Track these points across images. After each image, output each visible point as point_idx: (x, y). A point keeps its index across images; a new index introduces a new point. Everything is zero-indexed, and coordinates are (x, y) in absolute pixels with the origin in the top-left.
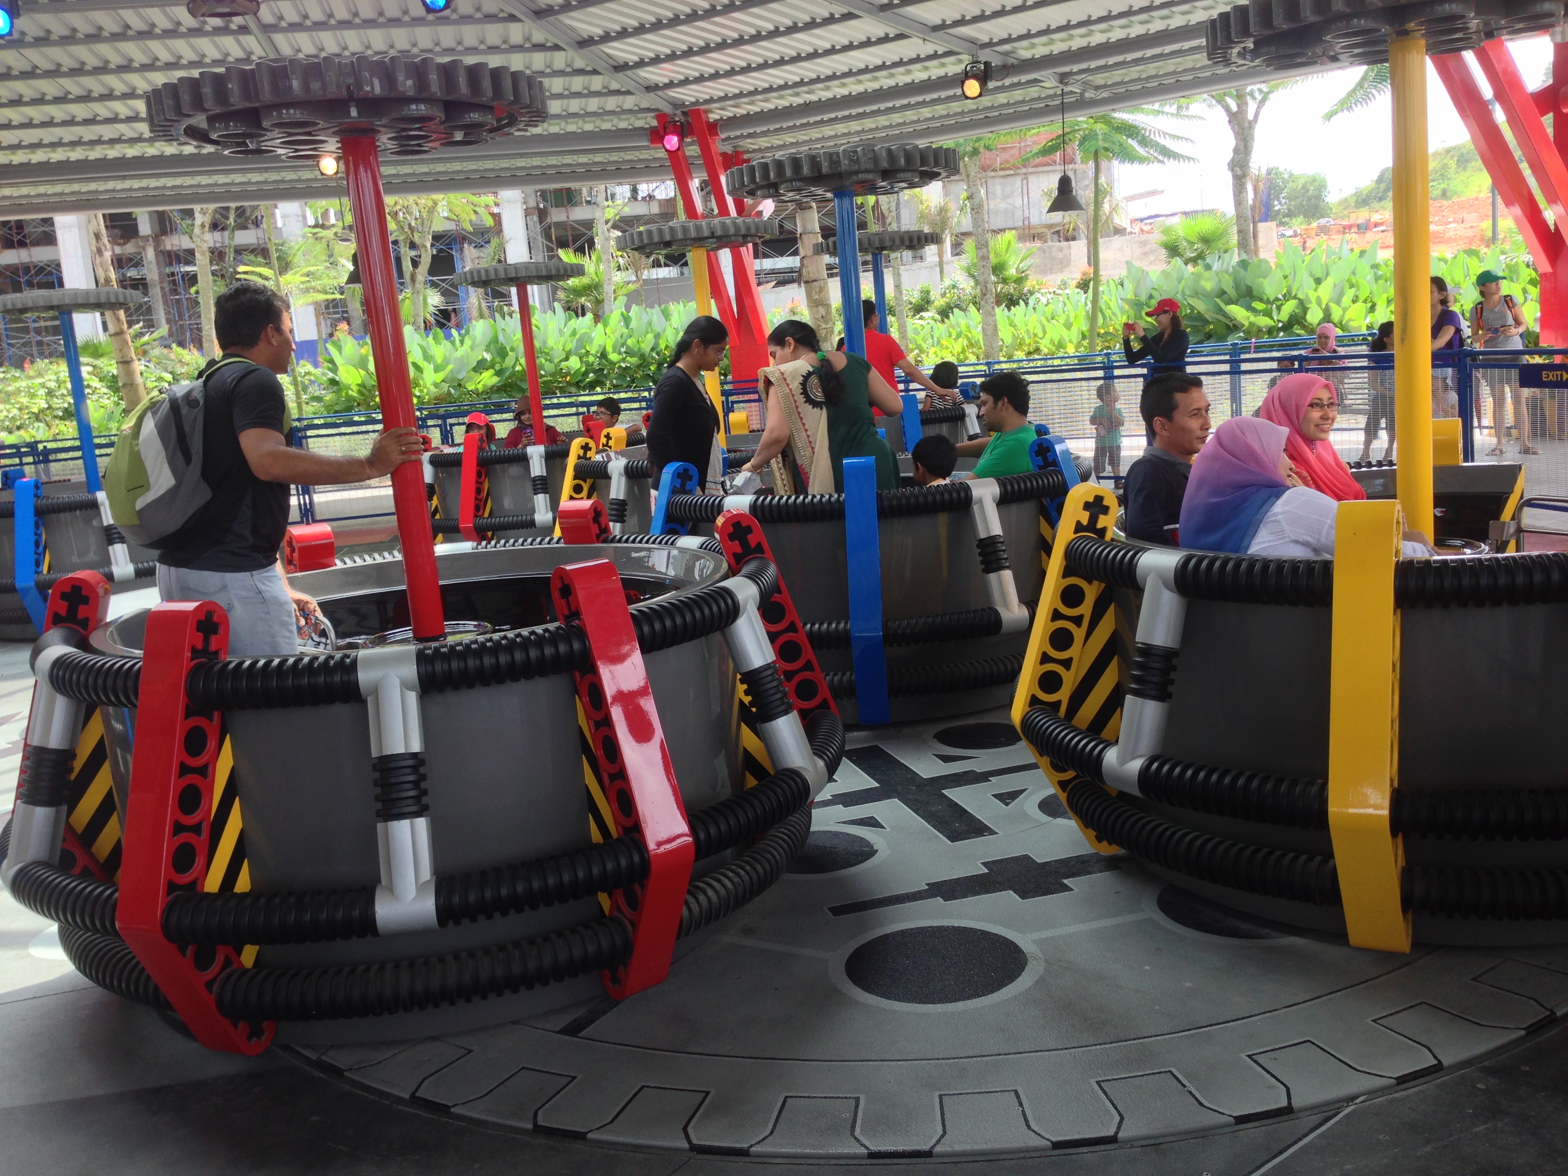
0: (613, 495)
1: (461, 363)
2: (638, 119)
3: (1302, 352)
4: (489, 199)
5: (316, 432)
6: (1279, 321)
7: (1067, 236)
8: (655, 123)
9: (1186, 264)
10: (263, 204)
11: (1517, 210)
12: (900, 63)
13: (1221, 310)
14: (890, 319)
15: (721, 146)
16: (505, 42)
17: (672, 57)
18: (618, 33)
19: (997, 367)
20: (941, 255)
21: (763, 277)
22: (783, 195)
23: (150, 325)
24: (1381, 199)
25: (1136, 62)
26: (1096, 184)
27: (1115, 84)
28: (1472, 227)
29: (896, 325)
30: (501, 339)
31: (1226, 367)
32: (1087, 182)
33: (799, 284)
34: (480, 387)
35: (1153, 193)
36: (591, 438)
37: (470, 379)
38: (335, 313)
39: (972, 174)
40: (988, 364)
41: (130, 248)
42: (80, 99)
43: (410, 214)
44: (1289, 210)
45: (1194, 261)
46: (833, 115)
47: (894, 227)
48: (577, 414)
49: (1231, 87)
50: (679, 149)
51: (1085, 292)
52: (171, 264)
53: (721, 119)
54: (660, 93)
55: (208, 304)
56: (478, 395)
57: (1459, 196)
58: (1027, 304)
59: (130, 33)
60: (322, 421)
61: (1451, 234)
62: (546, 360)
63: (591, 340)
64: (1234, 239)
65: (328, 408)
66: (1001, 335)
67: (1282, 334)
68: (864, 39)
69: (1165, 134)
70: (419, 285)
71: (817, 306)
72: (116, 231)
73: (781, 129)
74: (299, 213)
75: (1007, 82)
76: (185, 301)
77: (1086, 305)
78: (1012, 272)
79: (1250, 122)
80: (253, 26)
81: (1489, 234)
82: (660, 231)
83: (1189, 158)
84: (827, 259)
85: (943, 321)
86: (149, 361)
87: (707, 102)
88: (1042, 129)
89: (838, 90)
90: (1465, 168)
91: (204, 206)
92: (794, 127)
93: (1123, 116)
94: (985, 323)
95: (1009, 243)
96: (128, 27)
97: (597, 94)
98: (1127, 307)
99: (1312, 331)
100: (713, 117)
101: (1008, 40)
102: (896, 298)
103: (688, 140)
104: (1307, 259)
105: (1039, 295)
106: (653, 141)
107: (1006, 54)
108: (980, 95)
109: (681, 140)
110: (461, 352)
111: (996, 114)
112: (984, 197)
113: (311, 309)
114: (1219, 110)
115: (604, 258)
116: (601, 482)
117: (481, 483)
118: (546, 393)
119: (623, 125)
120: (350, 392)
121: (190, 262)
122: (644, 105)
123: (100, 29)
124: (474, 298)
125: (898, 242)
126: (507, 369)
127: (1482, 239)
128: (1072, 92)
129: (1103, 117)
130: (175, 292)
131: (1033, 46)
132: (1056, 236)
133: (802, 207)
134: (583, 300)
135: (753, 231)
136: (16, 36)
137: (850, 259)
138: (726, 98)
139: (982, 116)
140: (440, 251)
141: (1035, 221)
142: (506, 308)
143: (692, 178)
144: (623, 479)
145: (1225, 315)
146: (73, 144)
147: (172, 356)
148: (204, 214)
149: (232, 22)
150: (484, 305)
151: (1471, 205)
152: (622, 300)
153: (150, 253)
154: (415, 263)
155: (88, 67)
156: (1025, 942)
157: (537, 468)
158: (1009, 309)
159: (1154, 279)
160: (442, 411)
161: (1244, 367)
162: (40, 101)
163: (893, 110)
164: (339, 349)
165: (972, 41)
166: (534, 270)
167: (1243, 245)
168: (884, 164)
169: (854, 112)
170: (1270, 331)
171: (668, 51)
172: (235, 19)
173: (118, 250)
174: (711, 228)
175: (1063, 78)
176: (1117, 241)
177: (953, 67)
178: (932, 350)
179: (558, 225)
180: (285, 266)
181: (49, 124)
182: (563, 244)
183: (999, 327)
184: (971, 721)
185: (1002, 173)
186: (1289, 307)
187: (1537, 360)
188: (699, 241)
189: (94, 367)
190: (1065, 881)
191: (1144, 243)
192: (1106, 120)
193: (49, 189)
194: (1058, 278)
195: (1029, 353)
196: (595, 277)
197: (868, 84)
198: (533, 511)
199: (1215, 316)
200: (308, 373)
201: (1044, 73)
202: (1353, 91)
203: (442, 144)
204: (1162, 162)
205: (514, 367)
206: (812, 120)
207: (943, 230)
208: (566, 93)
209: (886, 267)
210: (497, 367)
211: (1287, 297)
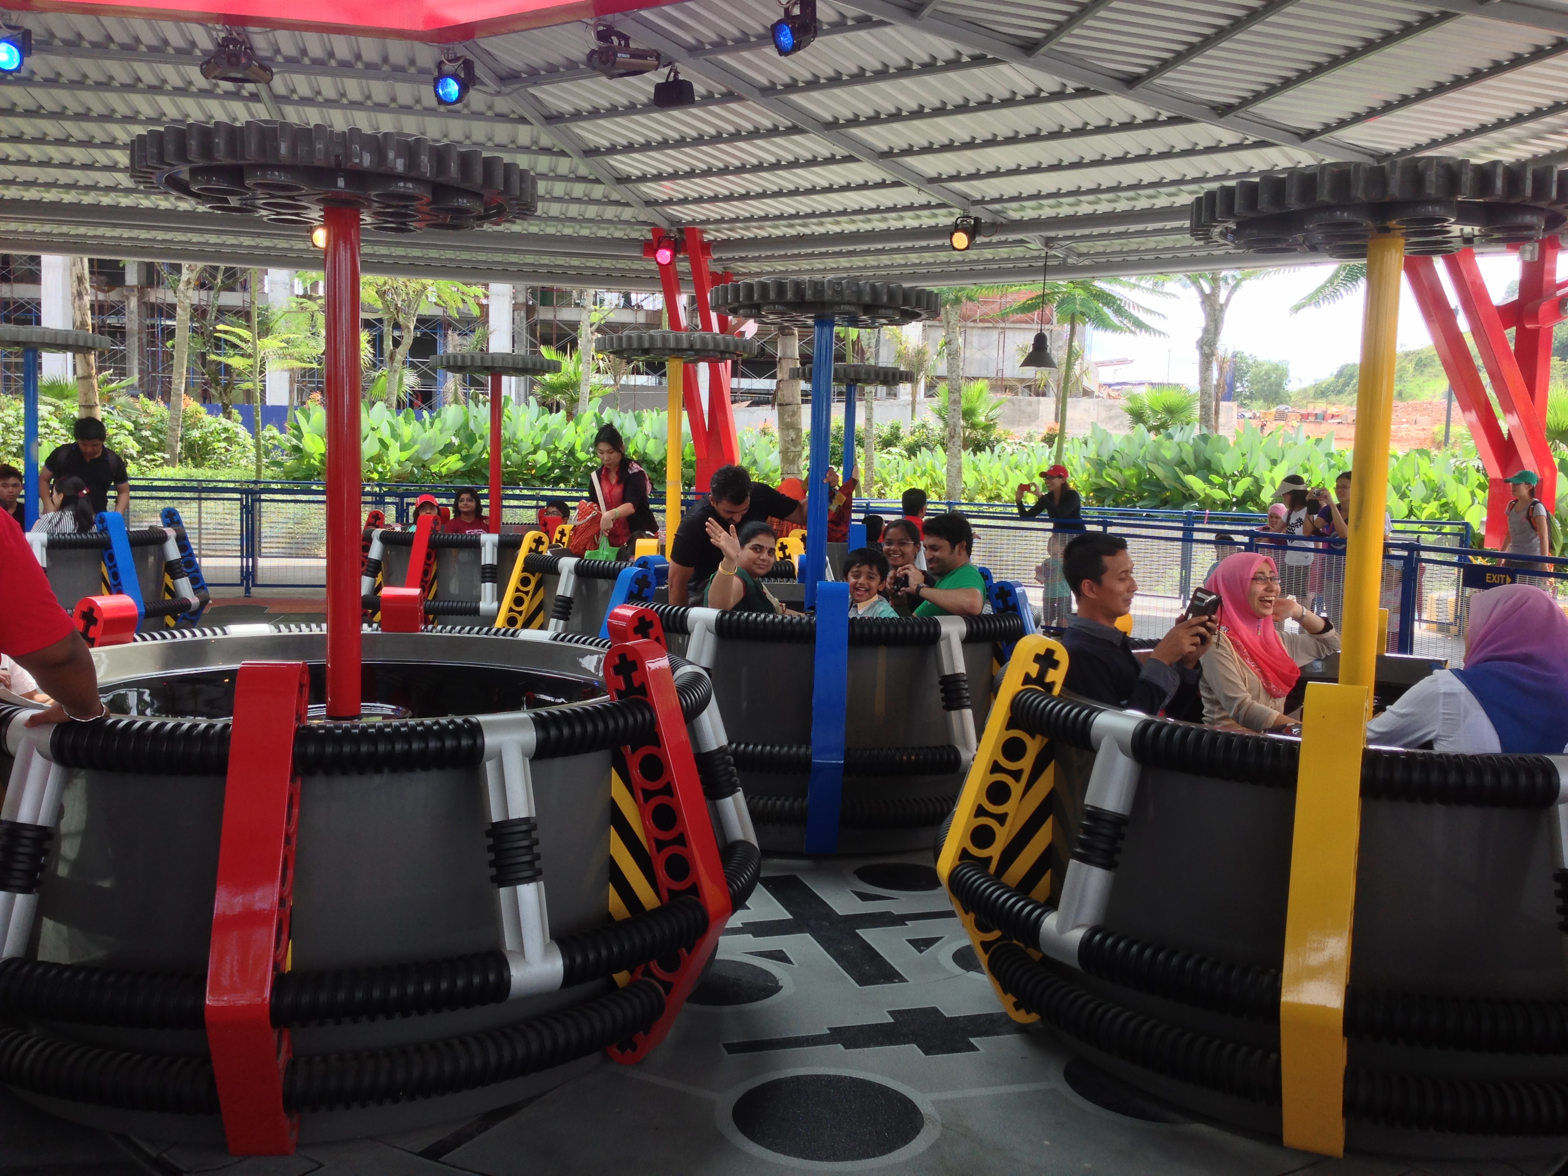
0: (560, 591)
1: (428, 445)
2: (634, 230)
3: (1254, 528)
4: (478, 290)
5: (271, 496)
6: (1234, 496)
7: (1040, 392)
8: (650, 236)
9: (1149, 431)
10: (254, 268)
11: (1473, 416)
12: (894, 209)
13: (1179, 478)
14: (858, 450)
15: (712, 266)
16: (513, 142)
17: (674, 176)
18: (624, 147)
19: (957, 508)
20: (914, 395)
21: (738, 396)
22: (764, 316)
23: (122, 373)
24: (1340, 392)
25: (1119, 235)
26: (1070, 346)
27: (1097, 254)
28: (1423, 429)
29: (863, 457)
30: (472, 425)
31: (1179, 534)
32: (1060, 343)
33: (773, 405)
34: (444, 470)
35: (1123, 362)
36: (547, 532)
37: (434, 461)
38: (310, 382)
39: (952, 322)
40: (949, 504)
41: (113, 296)
42: (81, 144)
43: (398, 295)
44: (1251, 393)
45: (1156, 429)
46: (823, 250)
47: (872, 362)
48: (537, 507)
49: (1207, 270)
50: (670, 263)
51: (1050, 447)
52: (152, 316)
53: (715, 240)
54: (658, 208)
55: (182, 358)
56: (441, 477)
57: (1414, 399)
58: (992, 451)
59: (140, 85)
60: (279, 486)
61: (1403, 434)
62: (514, 451)
63: (560, 437)
64: (1197, 413)
65: (287, 474)
66: (965, 477)
67: (1235, 509)
68: (862, 182)
69: (1139, 307)
70: (397, 365)
71: (788, 429)
72: (102, 278)
73: (772, 256)
74: (287, 281)
75: (995, 239)
76: (160, 354)
77: (1049, 458)
78: (981, 419)
79: (1221, 305)
80: (264, 94)
81: (1441, 437)
82: (640, 338)
83: (1160, 333)
84: (804, 385)
85: (910, 458)
86: (113, 408)
87: (702, 222)
88: (1023, 287)
89: (831, 227)
90: (1422, 372)
91: (193, 263)
92: (786, 256)
93: (1101, 284)
94: (950, 465)
95: (981, 391)
96: (139, 80)
97: (597, 202)
98: (1088, 466)
99: (1264, 509)
100: (707, 237)
101: (1000, 200)
102: (866, 430)
103: (681, 256)
104: (1265, 441)
105: (1005, 445)
106: (646, 253)
107: (996, 212)
108: (967, 248)
109: (673, 256)
110: (430, 433)
111: (981, 267)
112: (962, 346)
113: (287, 375)
114: (1193, 291)
115: (584, 359)
116: (550, 578)
117: (430, 565)
118: (510, 483)
119: (618, 234)
120: (312, 461)
121: (172, 317)
122: (642, 218)
123: (111, 78)
124: (451, 383)
125: (873, 376)
126: (473, 455)
127: (1433, 441)
128: (1055, 256)
129: (1082, 283)
130: (152, 344)
131: (1023, 208)
132: (1027, 391)
133: (785, 332)
134: (558, 397)
135: (732, 348)
136: (24, 73)
137: (823, 388)
138: (722, 221)
139: (967, 268)
140: (424, 334)
141: (1008, 374)
142: (481, 396)
143: (680, 293)
144: (573, 577)
145: (1183, 484)
146: (68, 187)
147: (138, 406)
148: (192, 271)
149: (243, 87)
150: (460, 391)
151: (1425, 408)
152: (597, 401)
153: (133, 303)
154: (397, 343)
155: (93, 114)
156: (923, 1101)
157: (488, 556)
158: (975, 454)
159: (1117, 443)
160: (402, 489)
161: (1197, 535)
162: (40, 140)
163: (882, 251)
164: (308, 418)
165: (965, 197)
166: (510, 361)
167: (1205, 419)
168: (867, 299)
169: (844, 249)
170: (1224, 504)
171: (671, 170)
172: (246, 85)
173: (101, 296)
174: (690, 341)
175: (1048, 242)
176: (1085, 402)
177: (944, 219)
178: (896, 485)
179: (545, 323)
180: (265, 331)
181: (47, 163)
182: (547, 341)
183: (964, 470)
184: (893, 860)
185: (981, 325)
186: (1244, 484)
187: (1480, 561)
188: (678, 352)
189: (57, 408)
190: (972, 1040)
191: (1110, 408)
192: (1085, 286)
193: (38, 228)
194: (1026, 430)
195: (990, 498)
196: (573, 376)
197: (862, 225)
198: (479, 599)
199: (1173, 483)
200: (273, 438)
201: (1030, 235)
202: (1324, 287)
203: (428, 226)
204: (1134, 333)
205: (481, 454)
206: (803, 251)
207: (919, 371)
208: (567, 197)
209: (860, 400)
210: (464, 452)
211: (1243, 473)
